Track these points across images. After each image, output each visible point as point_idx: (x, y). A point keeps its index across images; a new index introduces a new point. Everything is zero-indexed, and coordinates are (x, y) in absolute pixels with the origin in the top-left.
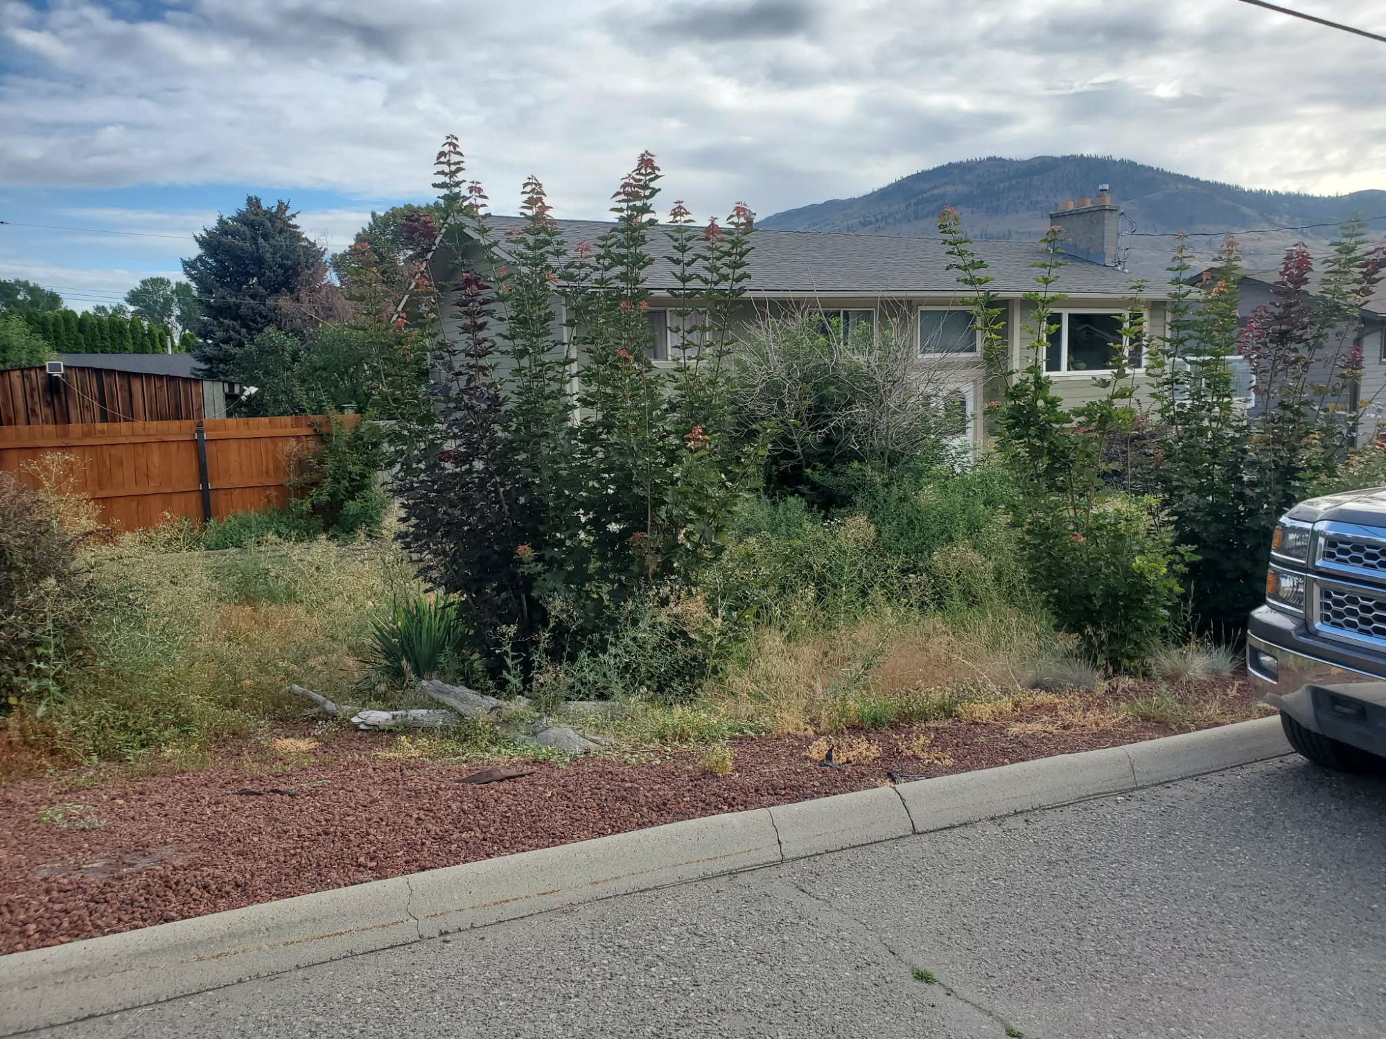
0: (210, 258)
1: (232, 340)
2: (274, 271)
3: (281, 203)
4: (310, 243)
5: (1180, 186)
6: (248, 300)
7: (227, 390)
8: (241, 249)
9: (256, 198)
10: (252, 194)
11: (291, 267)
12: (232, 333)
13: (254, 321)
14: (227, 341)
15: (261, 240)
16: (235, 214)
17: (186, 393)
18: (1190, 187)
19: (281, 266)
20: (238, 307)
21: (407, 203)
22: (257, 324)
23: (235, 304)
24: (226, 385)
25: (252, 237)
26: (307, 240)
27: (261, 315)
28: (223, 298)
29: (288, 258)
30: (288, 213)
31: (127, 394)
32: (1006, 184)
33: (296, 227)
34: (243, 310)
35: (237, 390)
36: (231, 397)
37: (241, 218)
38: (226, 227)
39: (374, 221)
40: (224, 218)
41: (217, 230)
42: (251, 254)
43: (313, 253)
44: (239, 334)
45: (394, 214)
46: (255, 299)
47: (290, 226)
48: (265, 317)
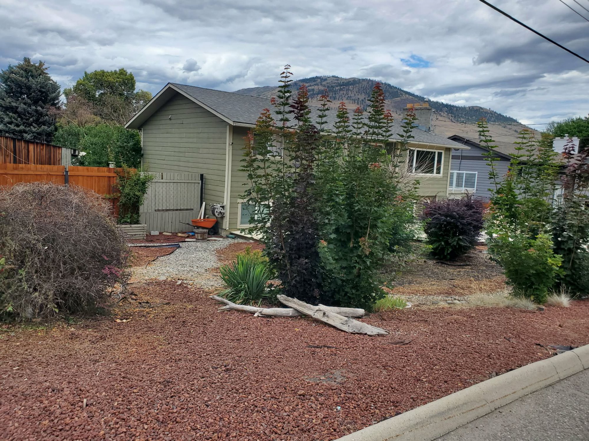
0: (3, 83)
1: (13, 123)
2: (36, 93)
3: (41, 62)
4: (54, 82)
5: (407, 96)
6: (22, 105)
7: (72, 153)
8: (21, 81)
9: (28, 59)
10: (27, 57)
11: (44, 92)
12: (13, 120)
13: (25, 115)
14: (11, 123)
15: (30, 78)
16: (17, 65)
17: (54, 152)
18: (411, 97)
19: (40, 91)
20: (17, 107)
21: (102, 69)
22: (26, 116)
23: (15, 106)
24: (72, 150)
25: (26, 76)
26: (52, 80)
27: (28, 113)
28: (10, 103)
29: (43, 88)
30: (44, 67)
31: (27, 151)
32: (339, 88)
33: (47, 74)
34: (19, 110)
35: (77, 153)
36: (74, 156)
37: (20, 67)
38: (12, 70)
39: (86, 76)
40: (11, 66)
41: (7, 70)
42: (25, 84)
43: (55, 87)
44: (17, 121)
45: (96, 74)
46: (26, 105)
47: (44, 73)
48: (31, 114)
